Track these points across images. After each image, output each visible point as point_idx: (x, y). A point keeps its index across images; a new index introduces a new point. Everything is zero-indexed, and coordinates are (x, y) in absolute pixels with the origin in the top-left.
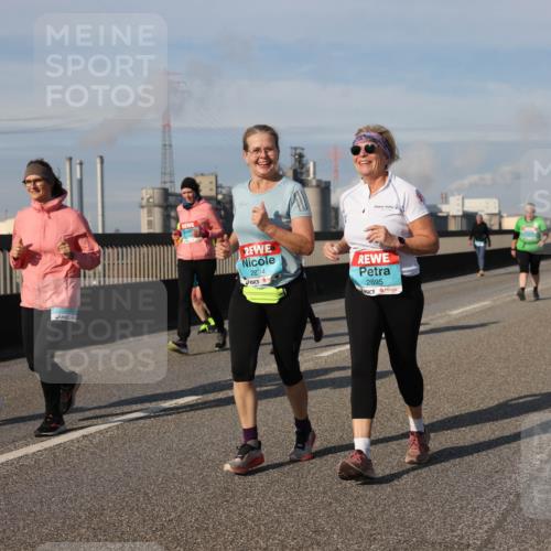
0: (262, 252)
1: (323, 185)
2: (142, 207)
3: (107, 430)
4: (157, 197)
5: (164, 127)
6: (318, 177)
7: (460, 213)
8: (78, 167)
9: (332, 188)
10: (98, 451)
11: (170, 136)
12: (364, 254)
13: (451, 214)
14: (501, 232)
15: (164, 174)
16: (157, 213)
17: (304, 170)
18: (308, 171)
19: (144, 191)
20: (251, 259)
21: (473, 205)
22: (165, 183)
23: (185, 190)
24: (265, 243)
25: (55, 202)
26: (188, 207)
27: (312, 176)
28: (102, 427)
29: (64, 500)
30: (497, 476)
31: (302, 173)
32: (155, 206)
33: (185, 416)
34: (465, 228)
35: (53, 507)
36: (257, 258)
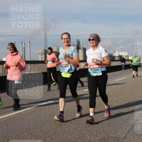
0: (66, 64)
1: (84, 49)
2: (40, 54)
3: (31, 109)
4: (43, 52)
5: (45, 34)
6: (83, 47)
7: (118, 56)
8: (24, 44)
9: (86, 49)
10: (29, 114)
11: (46, 37)
12: (92, 65)
13: (116, 56)
14: (128, 60)
15: (45, 46)
16: (43, 56)
17: (79, 45)
18: (81, 45)
19: (40, 50)
20: (63, 65)
21: (121, 54)
22: (45, 48)
23: (49, 50)
24: (66, 62)
25: (15, 53)
26: (50, 54)
27: (81, 46)
28: (30, 108)
29: (21, 126)
30: (127, 120)
31: (79, 46)
32: (43, 54)
33: (50, 106)
34: (119, 59)
35: (18, 128)
36: (64, 65)
